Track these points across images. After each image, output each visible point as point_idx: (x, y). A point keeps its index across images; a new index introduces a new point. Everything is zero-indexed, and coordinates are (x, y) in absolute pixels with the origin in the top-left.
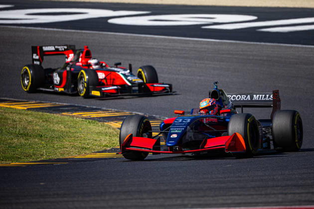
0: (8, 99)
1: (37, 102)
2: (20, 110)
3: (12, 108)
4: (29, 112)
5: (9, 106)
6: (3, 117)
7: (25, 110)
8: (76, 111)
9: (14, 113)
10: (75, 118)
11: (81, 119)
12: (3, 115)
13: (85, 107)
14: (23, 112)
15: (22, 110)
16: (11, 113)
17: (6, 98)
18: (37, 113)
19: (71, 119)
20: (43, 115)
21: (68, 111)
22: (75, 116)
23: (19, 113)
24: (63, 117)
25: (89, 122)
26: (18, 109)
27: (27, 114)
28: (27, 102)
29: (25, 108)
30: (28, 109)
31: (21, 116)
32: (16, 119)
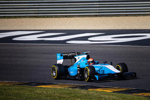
0: (102, 86)
1: (118, 87)
2: (109, 92)
3: (104, 91)
4: (114, 94)
5: (102, 91)
6: (100, 97)
7: (112, 92)
8: (140, 92)
9: (106, 94)
10: (140, 97)
11: (143, 97)
12: (99, 96)
13: (146, 90)
14: (110, 93)
15: (110, 92)
16: (104, 94)
17: (101, 86)
18: (118, 94)
19: (138, 97)
20: (122, 95)
21: (136, 92)
22: (140, 95)
23: (108, 94)
24: (133, 96)
25: (148, 99)
26: (108, 92)
27: (113, 95)
28: (113, 88)
29: (112, 91)
30: (113, 92)
31: (109, 96)
32: (107, 98)
